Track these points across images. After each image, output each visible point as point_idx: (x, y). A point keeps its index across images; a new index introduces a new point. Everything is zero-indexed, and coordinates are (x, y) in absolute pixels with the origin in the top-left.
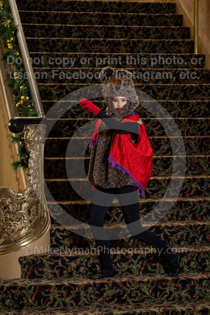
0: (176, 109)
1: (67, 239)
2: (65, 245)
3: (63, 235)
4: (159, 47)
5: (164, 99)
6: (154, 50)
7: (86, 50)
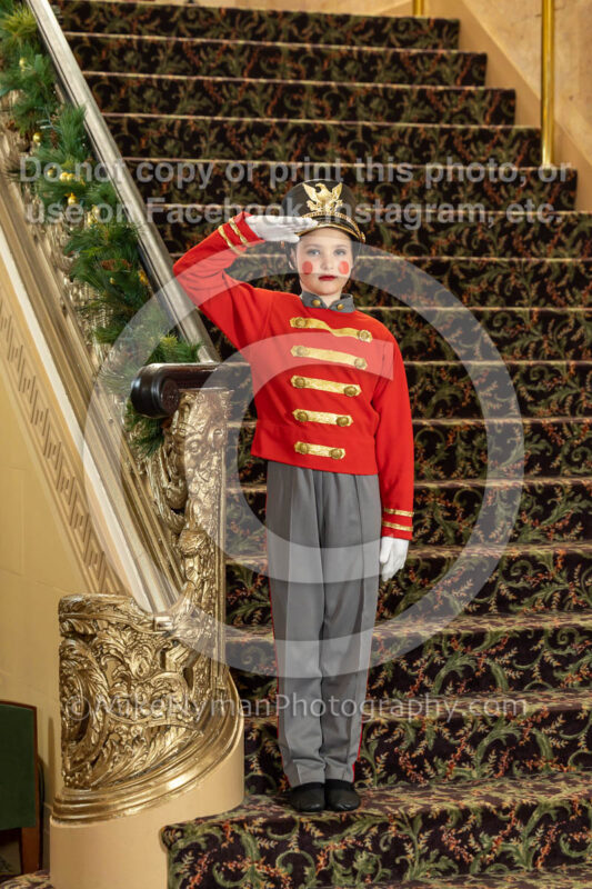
0: (529, 333)
4: (436, 147)
5: (483, 303)
6: (424, 154)
7: (228, 152)
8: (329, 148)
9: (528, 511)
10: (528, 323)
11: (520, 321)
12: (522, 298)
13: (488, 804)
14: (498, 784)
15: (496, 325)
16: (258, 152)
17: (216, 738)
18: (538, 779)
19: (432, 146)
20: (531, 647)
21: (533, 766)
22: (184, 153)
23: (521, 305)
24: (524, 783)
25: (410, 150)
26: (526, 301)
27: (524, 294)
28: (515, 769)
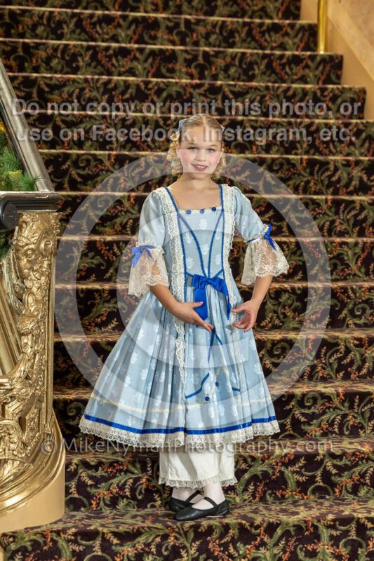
0: (300, 174)
1: (103, 484)
2: (99, 499)
3: (96, 477)
4: (239, 35)
5: (267, 151)
6: (231, 41)
7: (83, 36)
8: (160, 34)
9: (290, 306)
10: (299, 167)
11: (294, 166)
12: (297, 149)
13: (244, 522)
14: (254, 507)
15: (275, 168)
16: (106, 36)
17: (43, 469)
18: (284, 504)
19: (236, 35)
20: (285, 407)
21: (282, 495)
22: (51, 36)
23: (296, 154)
24: (273, 507)
25: (220, 38)
26: (299, 151)
27: (298, 146)
28: (268, 496)
